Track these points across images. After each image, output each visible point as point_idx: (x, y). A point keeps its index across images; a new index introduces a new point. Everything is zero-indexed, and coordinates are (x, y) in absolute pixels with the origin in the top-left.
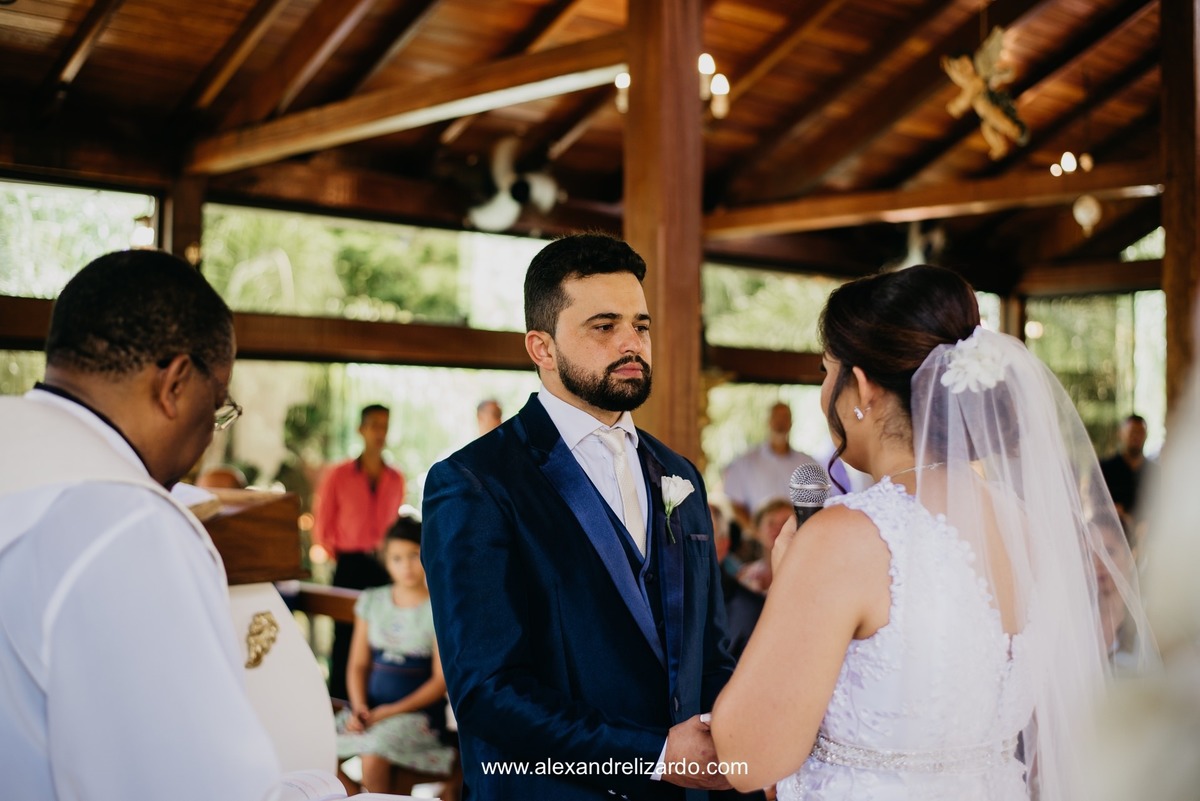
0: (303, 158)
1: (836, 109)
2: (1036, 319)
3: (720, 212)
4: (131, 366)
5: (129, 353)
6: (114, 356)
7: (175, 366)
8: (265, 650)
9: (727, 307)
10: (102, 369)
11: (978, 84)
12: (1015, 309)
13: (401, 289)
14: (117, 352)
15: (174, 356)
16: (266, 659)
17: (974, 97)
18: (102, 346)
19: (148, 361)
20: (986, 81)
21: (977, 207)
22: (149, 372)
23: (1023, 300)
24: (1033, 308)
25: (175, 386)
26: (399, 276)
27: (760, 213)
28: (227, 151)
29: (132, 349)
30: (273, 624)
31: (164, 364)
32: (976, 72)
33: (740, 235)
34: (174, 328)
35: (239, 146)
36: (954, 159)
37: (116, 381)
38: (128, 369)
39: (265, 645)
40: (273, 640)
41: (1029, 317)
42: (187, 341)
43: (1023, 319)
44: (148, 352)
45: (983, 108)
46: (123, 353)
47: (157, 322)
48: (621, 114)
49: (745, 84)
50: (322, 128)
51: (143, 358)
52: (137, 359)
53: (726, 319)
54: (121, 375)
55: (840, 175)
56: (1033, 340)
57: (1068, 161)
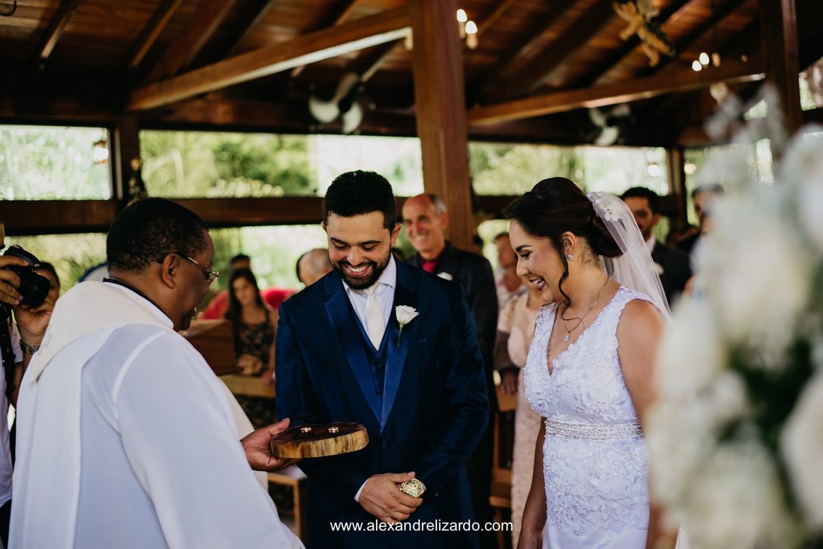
0: (202, 96)
1: (550, 34)
2: (691, 162)
3: (477, 107)
4: (144, 265)
5: (142, 259)
6: (134, 262)
7: (167, 260)
9: (485, 165)
10: (129, 269)
11: (639, 19)
12: (676, 156)
13: (264, 168)
14: (135, 259)
15: (164, 256)
17: (638, 28)
18: (127, 257)
19: (152, 261)
20: (645, 17)
21: (648, 94)
22: (155, 266)
23: (681, 150)
24: (689, 155)
25: (170, 271)
26: (263, 159)
27: (504, 107)
28: (153, 95)
29: (143, 257)
31: (161, 261)
32: (638, 12)
33: (491, 122)
34: (164, 240)
35: (160, 92)
36: (629, 61)
37: (139, 274)
38: (143, 267)
41: (686, 161)
42: (172, 246)
43: (682, 162)
44: (152, 256)
45: (642, 34)
46: (139, 259)
47: (153, 239)
48: (409, 51)
50: (215, 78)
51: (150, 260)
52: (146, 261)
53: (486, 173)
54: (140, 271)
55: (555, 77)
56: (690, 175)
57: (704, 58)
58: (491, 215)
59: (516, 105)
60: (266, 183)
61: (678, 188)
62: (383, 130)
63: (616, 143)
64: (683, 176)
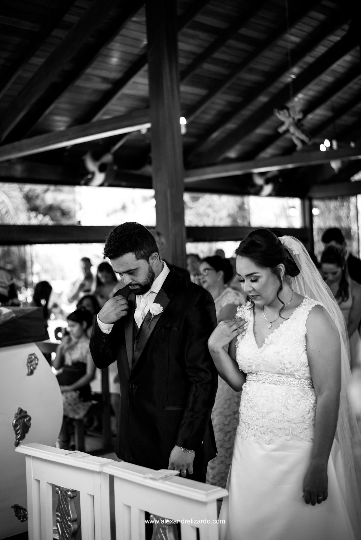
1: (231, 126)
2: (316, 207)
8: (34, 368)
11: (291, 120)
12: (307, 203)
16: (35, 371)
17: (289, 126)
20: (294, 119)
21: (290, 166)
23: (311, 200)
24: (316, 203)
30: (36, 358)
32: (290, 115)
36: (280, 143)
39: (34, 366)
40: (37, 364)
41: (314, 206)
43: (311, 207)
45: (292, 130)
49: (192, 118)
55: (233, 153)
56: (316, 216)
57: (327, 143)
58: (191, 239)
59: (208, 170)
60: (39, 213)
61: (308, 224)
62: (124, 183)
63: (270, 195)
64: (311, 216)
